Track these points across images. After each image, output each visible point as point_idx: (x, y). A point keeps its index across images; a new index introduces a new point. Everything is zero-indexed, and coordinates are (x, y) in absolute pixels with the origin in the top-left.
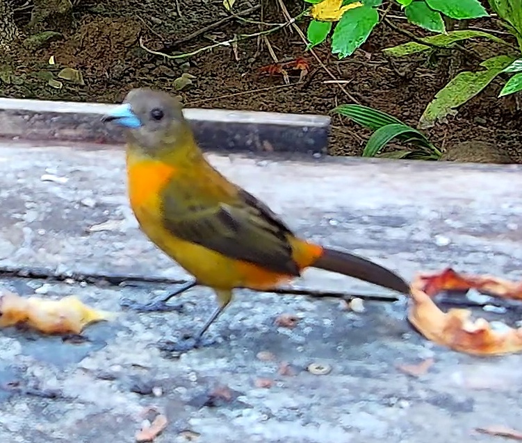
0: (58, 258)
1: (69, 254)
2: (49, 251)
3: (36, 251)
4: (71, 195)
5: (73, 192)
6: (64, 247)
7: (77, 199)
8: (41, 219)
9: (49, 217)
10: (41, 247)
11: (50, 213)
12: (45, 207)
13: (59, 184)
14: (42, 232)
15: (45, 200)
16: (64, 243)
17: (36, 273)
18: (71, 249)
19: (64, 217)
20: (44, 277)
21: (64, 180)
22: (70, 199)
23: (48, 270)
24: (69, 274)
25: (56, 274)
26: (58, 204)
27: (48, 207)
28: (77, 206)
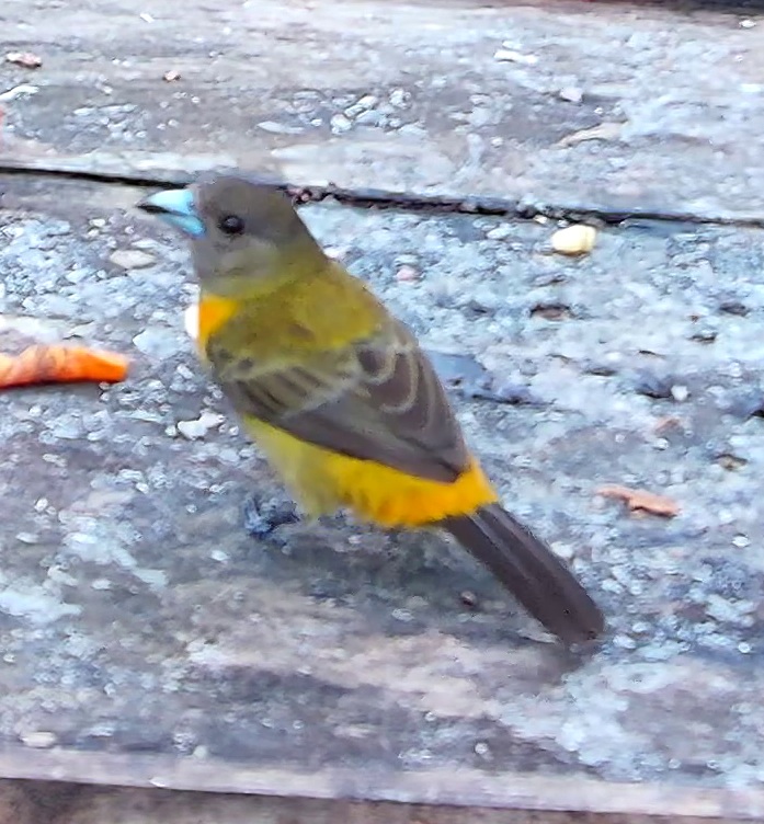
0: (522, 183)
1: (539, 177)
2: (508, 172)
3: (488, 171)
4: (543, 84)
5: (546, 78)
6: (532, 165)
7: (553, 89)
8: (497, 121)
9: (509, 118)
10: (495, 166)
11: (510, 112)
12: (503, 103)
13: (523, 66)
14: (497, 141)
15: (502, 91)
16: (531, 158)
17: (486, 205)
18: (545, 169)
19: (532, 118)
20: (502, 213)
21: (532, 60)
22: (541, 89)
23: (506, 203)
24: (540, 206)
25: (520, 208)
26: (524, 97)
27: (506, 102)
28: (552, 101)
